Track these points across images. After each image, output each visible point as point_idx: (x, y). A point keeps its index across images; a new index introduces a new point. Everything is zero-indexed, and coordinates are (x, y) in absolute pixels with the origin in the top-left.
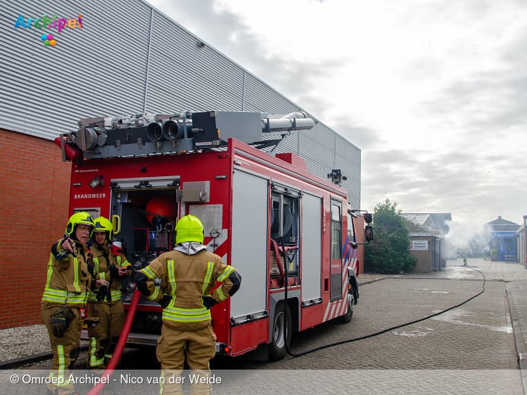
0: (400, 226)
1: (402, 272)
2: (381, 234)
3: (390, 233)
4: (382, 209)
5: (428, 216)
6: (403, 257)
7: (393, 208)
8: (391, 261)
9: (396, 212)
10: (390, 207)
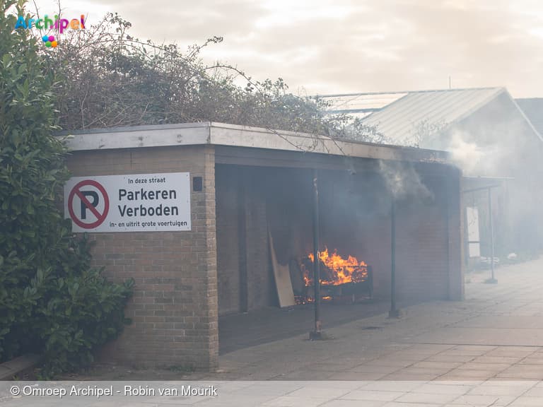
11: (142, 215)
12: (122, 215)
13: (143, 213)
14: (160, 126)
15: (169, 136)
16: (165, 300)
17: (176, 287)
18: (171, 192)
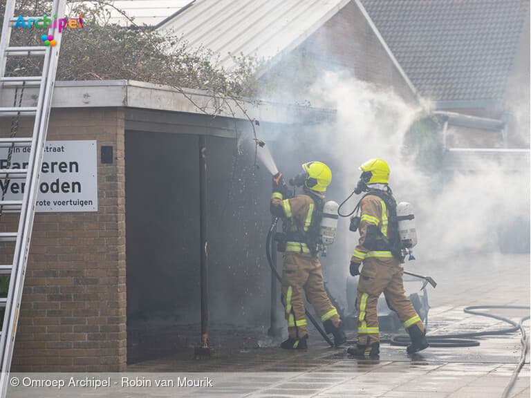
14: (61, 83)
15: (73, 96)
16: (61, 298)
17: (77, 281)
18: (71, 164)
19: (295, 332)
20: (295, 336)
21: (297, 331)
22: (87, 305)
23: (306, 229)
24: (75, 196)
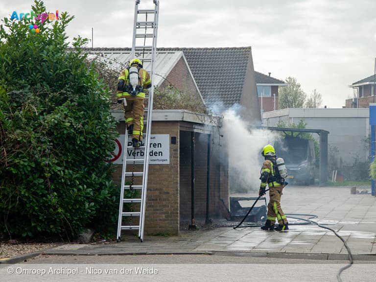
0: (81, 90)
1: (87, 235)
2: (20, 114)
3: (50, 111)
4: (21, 35)
5: (179, 54)
6: (89, 185)
7: (58, 31)
8: (53, 198)
9: (70, 42)
10: (49, 26)
11: (141, 155)
12: (130, 155)
13: (142, 154)
14: (155, 110)
15: (160, 116)
16: (153, 200)
17: (160, 193)
18: (158, 144)
19: (282, 222)
20: (282, 224)
21: (283, 221)
22: (164, 203)
23: (273, 175)
24: (160, 158)
